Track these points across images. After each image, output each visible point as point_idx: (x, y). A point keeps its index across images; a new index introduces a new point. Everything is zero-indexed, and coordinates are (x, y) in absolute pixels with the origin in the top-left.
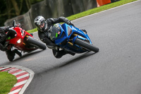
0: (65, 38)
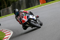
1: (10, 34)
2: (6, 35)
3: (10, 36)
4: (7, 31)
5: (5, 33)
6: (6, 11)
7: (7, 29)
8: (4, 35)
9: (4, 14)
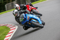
0: (26, 21)
1: (15, 29)
2: (11, 30)
3: (15, 31)
4: (12, 25)
5: (10, 27)
6: (11, 5)
7: (12, 24)
8: (9, 30)
9: (9, 8)
